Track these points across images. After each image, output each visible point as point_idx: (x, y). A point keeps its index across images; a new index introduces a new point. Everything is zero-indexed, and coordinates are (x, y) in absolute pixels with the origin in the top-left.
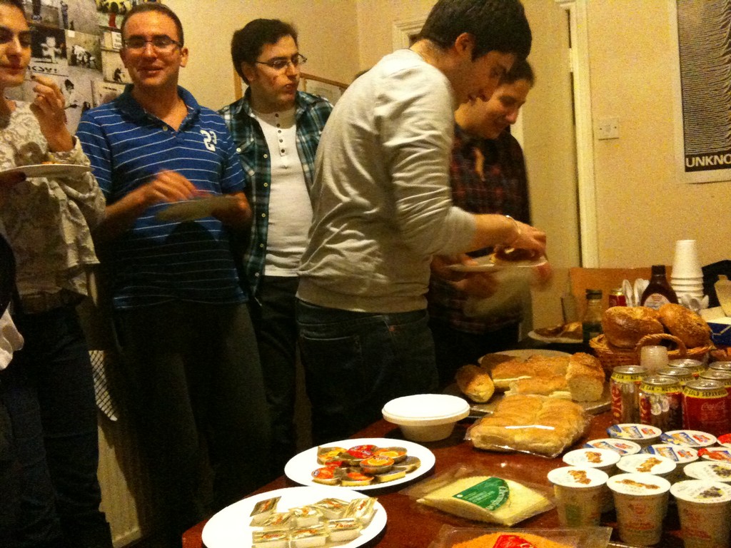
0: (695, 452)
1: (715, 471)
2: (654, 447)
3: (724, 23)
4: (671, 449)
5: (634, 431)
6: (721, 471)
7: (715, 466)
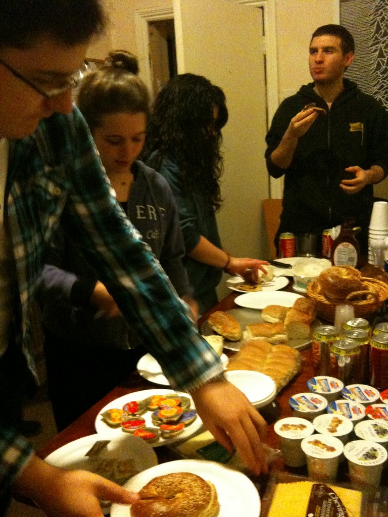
0: (363, 409)
1: (376, 430)
2: (337, 402)
3: (372, 22)
4: (348, 404)
5: (325, 383)
6: (380, 431)
7: (376, 425)
